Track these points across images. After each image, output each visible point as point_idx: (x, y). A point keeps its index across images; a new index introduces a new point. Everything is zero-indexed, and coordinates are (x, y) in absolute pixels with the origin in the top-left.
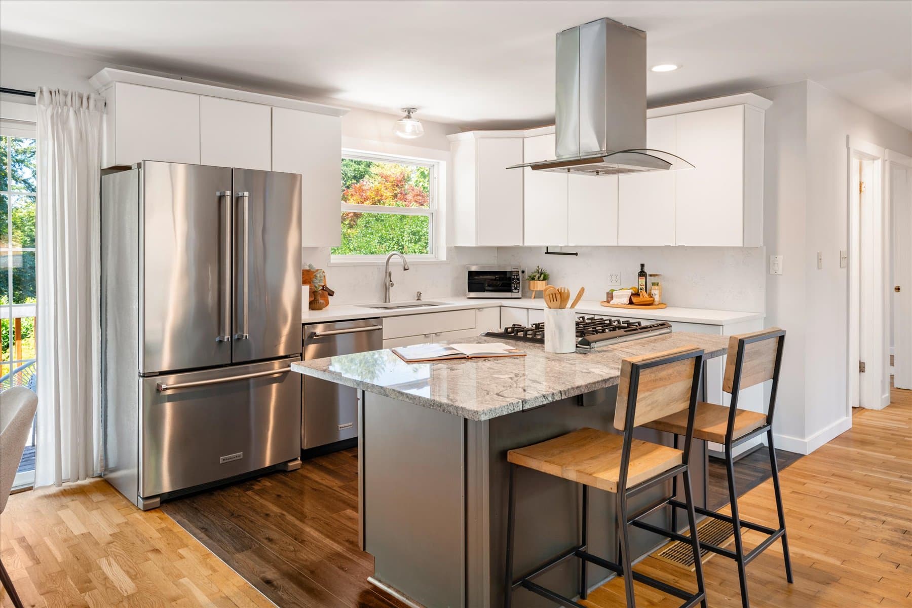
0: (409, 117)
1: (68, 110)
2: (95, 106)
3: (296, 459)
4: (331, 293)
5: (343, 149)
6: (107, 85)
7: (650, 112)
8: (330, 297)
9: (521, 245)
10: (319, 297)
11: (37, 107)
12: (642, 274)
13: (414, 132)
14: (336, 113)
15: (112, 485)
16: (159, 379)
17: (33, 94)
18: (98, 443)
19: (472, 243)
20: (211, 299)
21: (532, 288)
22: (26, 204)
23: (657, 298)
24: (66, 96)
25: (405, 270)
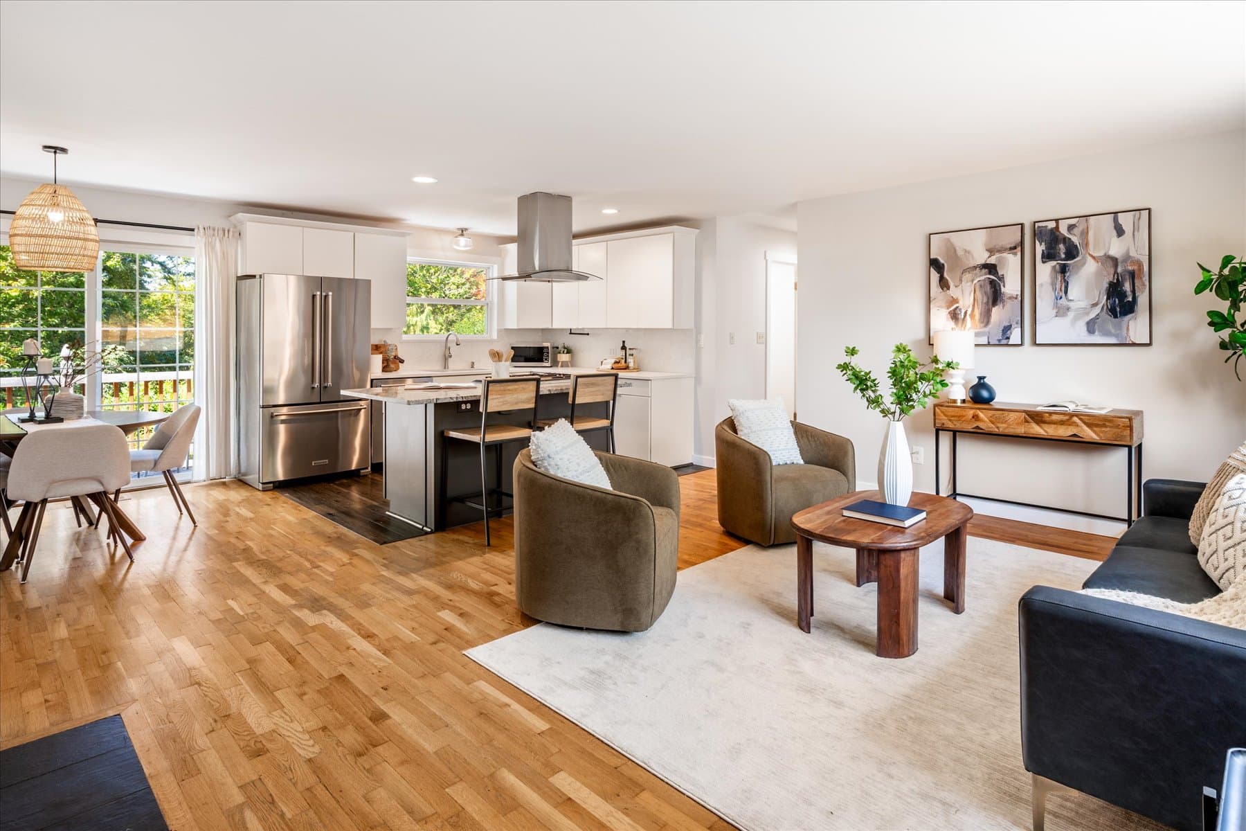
0: (462, 235)
1: (216, 239)
2: (233, 236)
3: (367, 468)
4: (402, 361)
5: (408, 257)
6: (241, 223)
7: (574, 242)
8: (400, 364)
9: (550, 327)
10: (390, 363)
11: (196, 237)
12: (624, 348)
13: (466, 246)
14: (403, 235)
15: (247, 484)
16: (272, 410)
17: (193, 230)
18: (234, 458)
19: (515, 327)
20: (307, 361)
21: (559, 359)
22: (160, 287)
23: (631, 365)
24: (214, 230)
25: (457, 345)
